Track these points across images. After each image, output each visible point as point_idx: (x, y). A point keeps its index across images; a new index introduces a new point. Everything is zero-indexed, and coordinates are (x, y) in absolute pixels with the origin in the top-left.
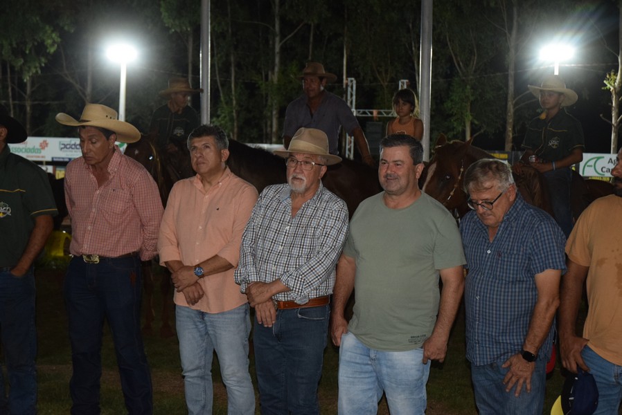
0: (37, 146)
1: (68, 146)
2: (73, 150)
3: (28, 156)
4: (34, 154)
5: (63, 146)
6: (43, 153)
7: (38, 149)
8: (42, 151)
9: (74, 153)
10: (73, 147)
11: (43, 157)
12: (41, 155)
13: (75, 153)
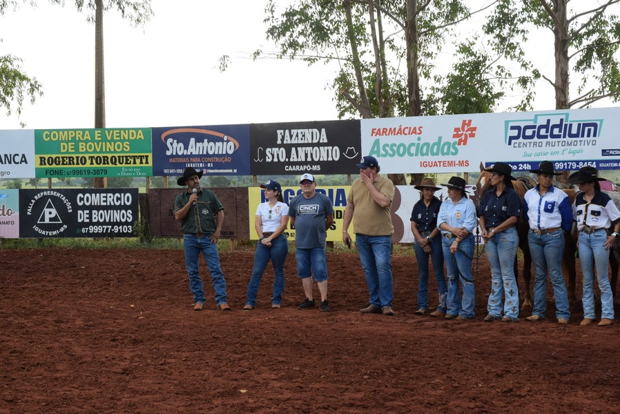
0: (449, 137)
1: (529, 132)
2: (544, 141)
3: (423, 164)
4: (440, 158)
5: (515, 133)
6: (464, 152)
7: (448, 143)
8: (461, 148)
9: (544, 149)
10: (543, 132)
11: (461, 164)
12: (456, 159)
13: (550, 149)
